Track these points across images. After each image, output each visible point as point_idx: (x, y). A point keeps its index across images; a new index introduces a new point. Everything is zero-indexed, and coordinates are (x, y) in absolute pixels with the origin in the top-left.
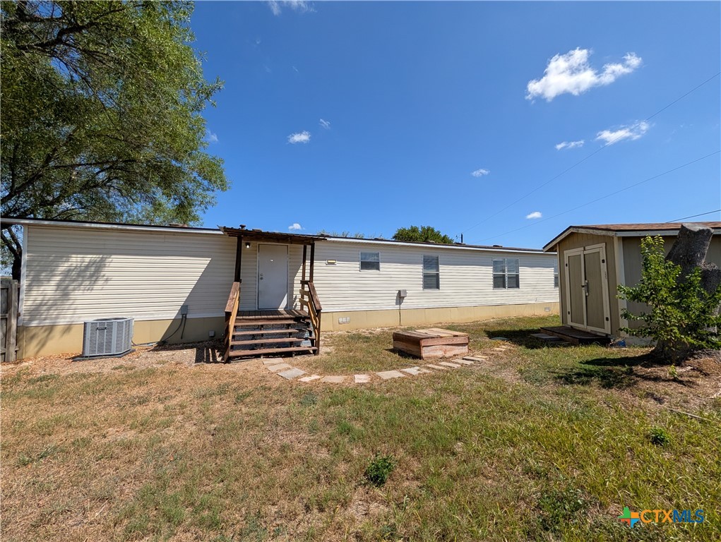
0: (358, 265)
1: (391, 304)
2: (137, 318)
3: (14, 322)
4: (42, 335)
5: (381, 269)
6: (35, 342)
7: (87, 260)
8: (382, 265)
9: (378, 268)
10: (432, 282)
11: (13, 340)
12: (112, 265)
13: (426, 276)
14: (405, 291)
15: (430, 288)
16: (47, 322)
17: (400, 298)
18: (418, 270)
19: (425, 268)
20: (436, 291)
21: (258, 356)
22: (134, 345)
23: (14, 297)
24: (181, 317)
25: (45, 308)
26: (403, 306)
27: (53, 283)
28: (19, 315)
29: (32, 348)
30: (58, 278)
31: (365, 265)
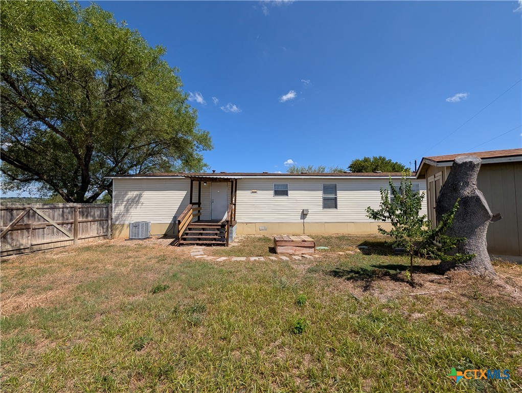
0: (272, 192)
1: (297, 219)
2: (152, 222)
3: (110, 222)
4: (120, 228)
5: (289, 195)
6: (118, 231)
7: (135, 194)
8: (289, 192)
9: (287, 195)
10: (330, 203)
11: (110, 230)
12: (144, 196)
13: (325, 199)
14: (307, 210)
15: (329, 207)
16: (122, 223)
17: (304, 215)
18: (319, 195)
19: (324, 193)
20: (334, 210)
21: (194, 244)
22: (151, 235)
23: (110, 212)
24: (173, 222)
25: (121, 216)
26: (306, 220)
27: (123, 205)
28: (112, 219)
29: (117, 233)
30: (125, 203)
31: (278, 193)
